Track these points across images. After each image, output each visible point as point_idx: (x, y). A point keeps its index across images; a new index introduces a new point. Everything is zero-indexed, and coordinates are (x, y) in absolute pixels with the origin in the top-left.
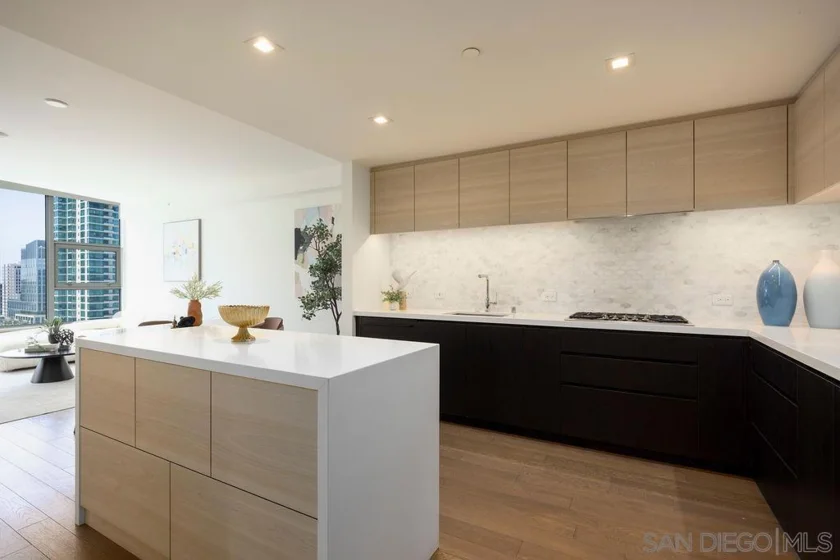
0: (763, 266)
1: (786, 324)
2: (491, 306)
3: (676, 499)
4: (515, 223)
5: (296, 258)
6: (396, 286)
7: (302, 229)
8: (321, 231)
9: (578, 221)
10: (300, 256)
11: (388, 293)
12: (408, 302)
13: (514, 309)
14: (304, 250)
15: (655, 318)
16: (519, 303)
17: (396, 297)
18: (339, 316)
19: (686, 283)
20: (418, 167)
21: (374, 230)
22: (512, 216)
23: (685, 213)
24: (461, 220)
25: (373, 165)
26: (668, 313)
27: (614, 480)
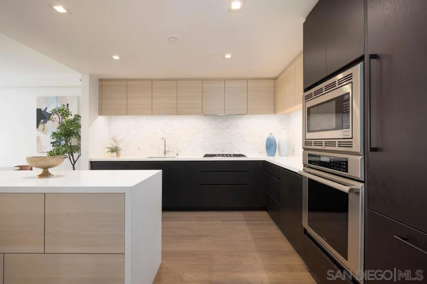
0: (267, 136)
1: (274, 156)
2: (167, 153)
3: (245, 222)
4: (179, 115)
5: (37, 127)
6: (115, 144)
7: (43, 109)
8: (64, 112)
9: (205, 115)
10: (41, 126)
11: (110, 148)
12: (121, 152)
13: (177, 154)
14: (45, 122)
15: (235, 155)
16: (179, 151)
17: (115, 150)
18: (75, 162)
19: (244, 141)
20: (129, 83)
21: (101, 113)
22: (177, 111)
23: (244, 115)
24: (153, 111)
25: (101, 77)
26: (238, 153)
27: (223, 221)
